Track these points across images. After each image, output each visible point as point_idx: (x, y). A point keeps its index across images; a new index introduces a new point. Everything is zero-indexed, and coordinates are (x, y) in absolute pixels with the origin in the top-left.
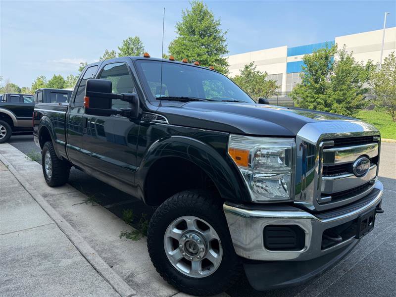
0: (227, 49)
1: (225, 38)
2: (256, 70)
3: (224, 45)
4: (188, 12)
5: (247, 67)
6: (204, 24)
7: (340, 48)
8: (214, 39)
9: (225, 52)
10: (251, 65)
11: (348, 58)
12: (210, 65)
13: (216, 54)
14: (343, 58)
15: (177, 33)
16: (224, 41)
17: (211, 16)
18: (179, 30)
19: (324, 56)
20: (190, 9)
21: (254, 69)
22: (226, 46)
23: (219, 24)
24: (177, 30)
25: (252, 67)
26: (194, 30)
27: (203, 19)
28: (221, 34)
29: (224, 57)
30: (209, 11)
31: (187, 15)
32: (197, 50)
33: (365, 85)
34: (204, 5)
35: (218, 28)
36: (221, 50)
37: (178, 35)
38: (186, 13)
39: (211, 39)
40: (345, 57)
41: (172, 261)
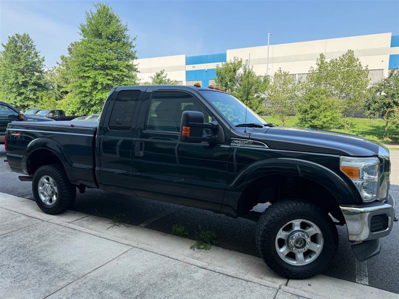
0: (137, 55)
1: (133, 44)
2: (167, 78)
4: (92, 14)
5: (158, 75)
6: (111, 29)
7: (244, 63)
8: (124, 44)
9: (133, 58)
10: (162, 73)
11: (249, 73)
12: (121, 71)
13: (126, 60)
14: (245, 72)
15: (81, 35)
16: (133, 47)
17: (118, 21)
18: (83, 31)
19: (232, 69)
20: (95, 11)
21: (165, 77)
22: (135, 52)
23: (126, 29)
24: (80, 31)
25: (163, 75)
26: (101, 34)
27: (109, 23)
28: (130, 40)
29: (135, 62)
30: (115, 15)
31: (91, 17)
32: (105, 55)
33: (263, 96)
34: (110, 8)
35: (127, 33)
36: (131, 56)
37: (82, 37)
38: (90, 14)
39: (120, 44)
40: (247, 70)
41: (283, 257)
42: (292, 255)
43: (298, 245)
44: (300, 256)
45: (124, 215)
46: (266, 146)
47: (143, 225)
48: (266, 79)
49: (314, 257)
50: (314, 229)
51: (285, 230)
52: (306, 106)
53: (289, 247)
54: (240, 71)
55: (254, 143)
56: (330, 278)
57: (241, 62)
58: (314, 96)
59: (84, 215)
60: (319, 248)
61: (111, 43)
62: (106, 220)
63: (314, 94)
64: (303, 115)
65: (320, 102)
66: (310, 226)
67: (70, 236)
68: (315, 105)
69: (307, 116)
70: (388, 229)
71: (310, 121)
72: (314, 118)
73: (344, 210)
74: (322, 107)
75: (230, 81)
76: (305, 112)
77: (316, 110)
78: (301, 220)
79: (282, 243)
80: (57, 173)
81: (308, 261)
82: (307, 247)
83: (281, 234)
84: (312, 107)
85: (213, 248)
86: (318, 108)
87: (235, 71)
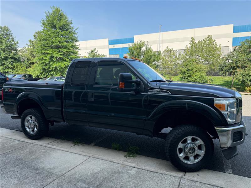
0: (78, 39)
1: (76, 32)
2: (98, 53)
3: (76, 37)
4: (49, 13)
5: (92, 52)
6: (62, 23)
7: (145, 43)
8: (70, 32)
9: (76, 41)
10: (95, 50)
11: (149, 49)
12: (68, 49)
13: (71, 42)
14: (147, 49)
15: (42, 26)
16: (76, 34)
17: (66, 18)
18: (44, 24)
19: (139, 48)
20: (51, 11)
21: (97, 52)
22: (77, 37)
23: (71, 23)
24: (42, 24)
25: (96, 52)
26: (55, 26)
27: (60, 19)
28: (74, 30)
29: (77, 43)
30: (64, 14)
32: (59, 39)
34: (61, 10)
35: (72, 25)
36: (75, 40)
37: (43, 28)
38: (48, 14)
39: (68, 32)
40: (148, 48)
41: (182, 159)
42: (187, 158)
43: (190, 152)
44: (192, 158)
45: (80, 139)
46: (170, 93)
47: (92, 144)
48: (159, 53)
49: (200, 158)
50: (200, 142)
51: (182, 143)
52: (185, 70)
53: (185, 153)
54: (144, 49)
55: (162, 92)
56: (209, 170)
57: (144, 43)
58: (189, 63)
59: (55, 139)
60: (203, 153)
61: (62, 32)
62: (69, 142)
63: (189, 62)
64: (183, 75)
65: (193, 66)
66: (197, 140)
67: (49, 152)
68: (190, 69)
69: (185, 76)
70: (242, 140)
71: (188, 79)
72: (189, 76)
73: (218, 130)
74: (194, 70)
75: (138, 55)
76: (184, 73)
77: (190, 72)
78: (192, 137)
79: (181, 151)
80: (37, 113)
81: (197, 161)
82: (196, 152)
83: (181, 145)
84: (188, 70)
85: (138, 156)
86: (192, 70)
87: (140, 48)
